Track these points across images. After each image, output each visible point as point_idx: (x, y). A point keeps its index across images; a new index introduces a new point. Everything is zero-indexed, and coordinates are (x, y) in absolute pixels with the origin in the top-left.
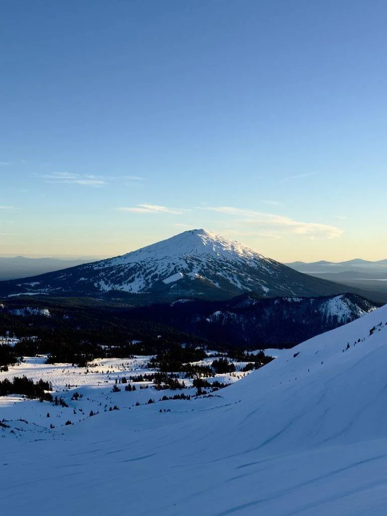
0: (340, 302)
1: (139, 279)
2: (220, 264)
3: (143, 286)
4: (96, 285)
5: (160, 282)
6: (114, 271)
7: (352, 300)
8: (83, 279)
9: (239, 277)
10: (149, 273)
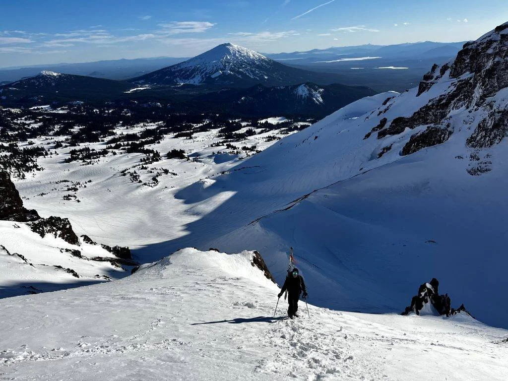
0: (304, 88)
1: (198, 76)
2: (240, 64)
3: (201, 80)
4: (175, 80)
5: (209, 77)
6: (183, 72)
7: (309, 86)
8: (167, 77)
9: (252, 71)
10: (203, 72)
